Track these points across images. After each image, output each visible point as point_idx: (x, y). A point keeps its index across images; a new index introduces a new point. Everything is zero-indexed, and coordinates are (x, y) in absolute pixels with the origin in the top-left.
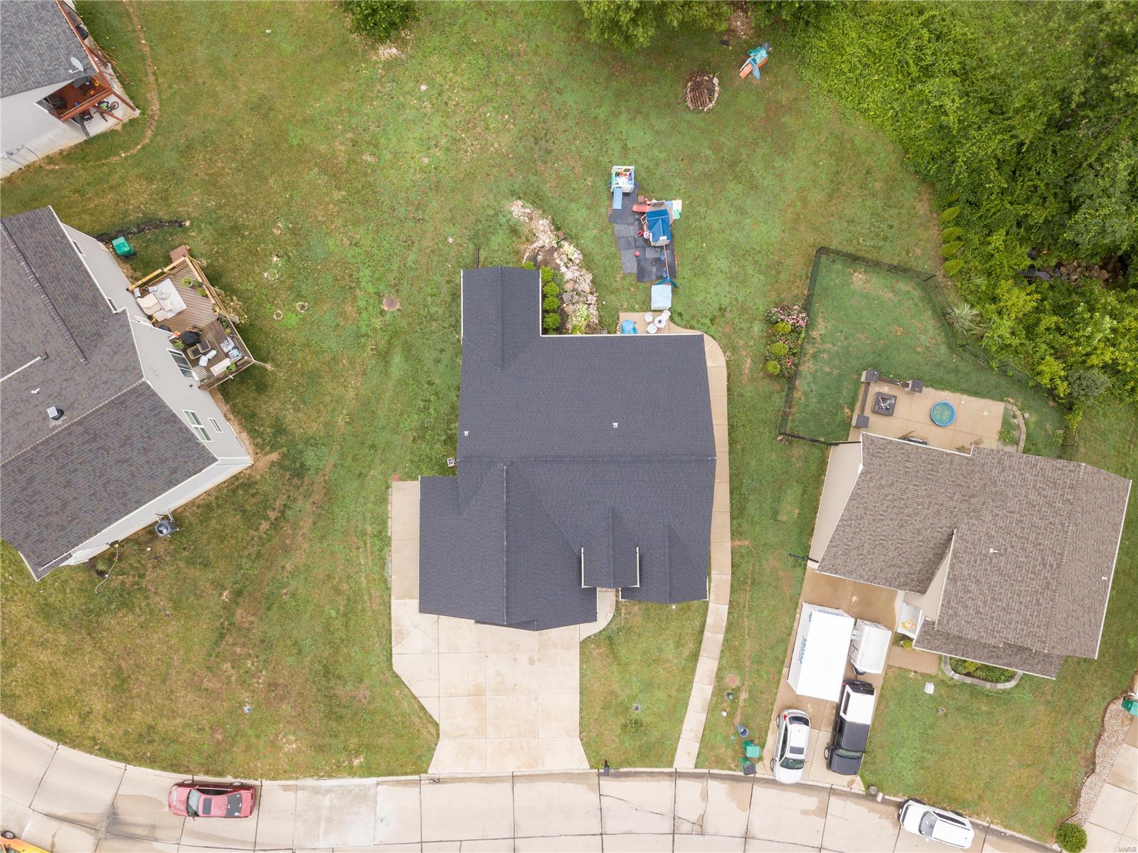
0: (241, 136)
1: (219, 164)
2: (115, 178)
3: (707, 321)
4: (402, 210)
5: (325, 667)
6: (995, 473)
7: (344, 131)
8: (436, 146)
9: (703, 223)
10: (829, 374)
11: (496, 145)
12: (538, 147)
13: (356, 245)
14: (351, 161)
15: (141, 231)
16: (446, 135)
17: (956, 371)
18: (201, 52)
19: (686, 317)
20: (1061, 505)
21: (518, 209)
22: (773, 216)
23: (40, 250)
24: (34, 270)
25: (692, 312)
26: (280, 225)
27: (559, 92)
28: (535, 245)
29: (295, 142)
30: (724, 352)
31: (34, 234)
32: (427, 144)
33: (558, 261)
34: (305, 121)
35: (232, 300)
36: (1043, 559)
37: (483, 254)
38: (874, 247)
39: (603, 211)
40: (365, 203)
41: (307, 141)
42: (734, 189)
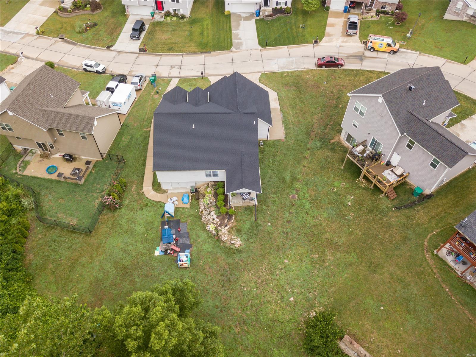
0: (380, 250)
1: (387, 236)
2: (434, 222)
3: (149, 204)
4: (294, 235)
5: (301, 93)
6: (41, 119)
7: (330, 266)
8: (282, 269)
9: (145, 245)
10: (97, 184)
11: (250, 274)
12: (228, 277)
13: (314, 217)
14: (323, 252)
15: (413, 203)
16: (277, 275)
17: (40, 185)
18: (414, 290)
19: (159, 206)
20: (21, 100)
21: (238, 242)
22: (109, 250)
23: (446, 148)
24: (444, 138)
25: (155, 208)
26: (351, 217)
27: (217, 307)
28: (229, 227)
29: (353, 254)
30: (143, 192)
31: (451, 153)
32: (286, 269)
33: (218, 220)
34: (350, 265)
35: (364, 186)
36: (34, 88)
37: (253, 218)
38: (61, 237)
39: (195, 248)
40: (313, 235)
41: (347, 256)
42: (127, 262)
